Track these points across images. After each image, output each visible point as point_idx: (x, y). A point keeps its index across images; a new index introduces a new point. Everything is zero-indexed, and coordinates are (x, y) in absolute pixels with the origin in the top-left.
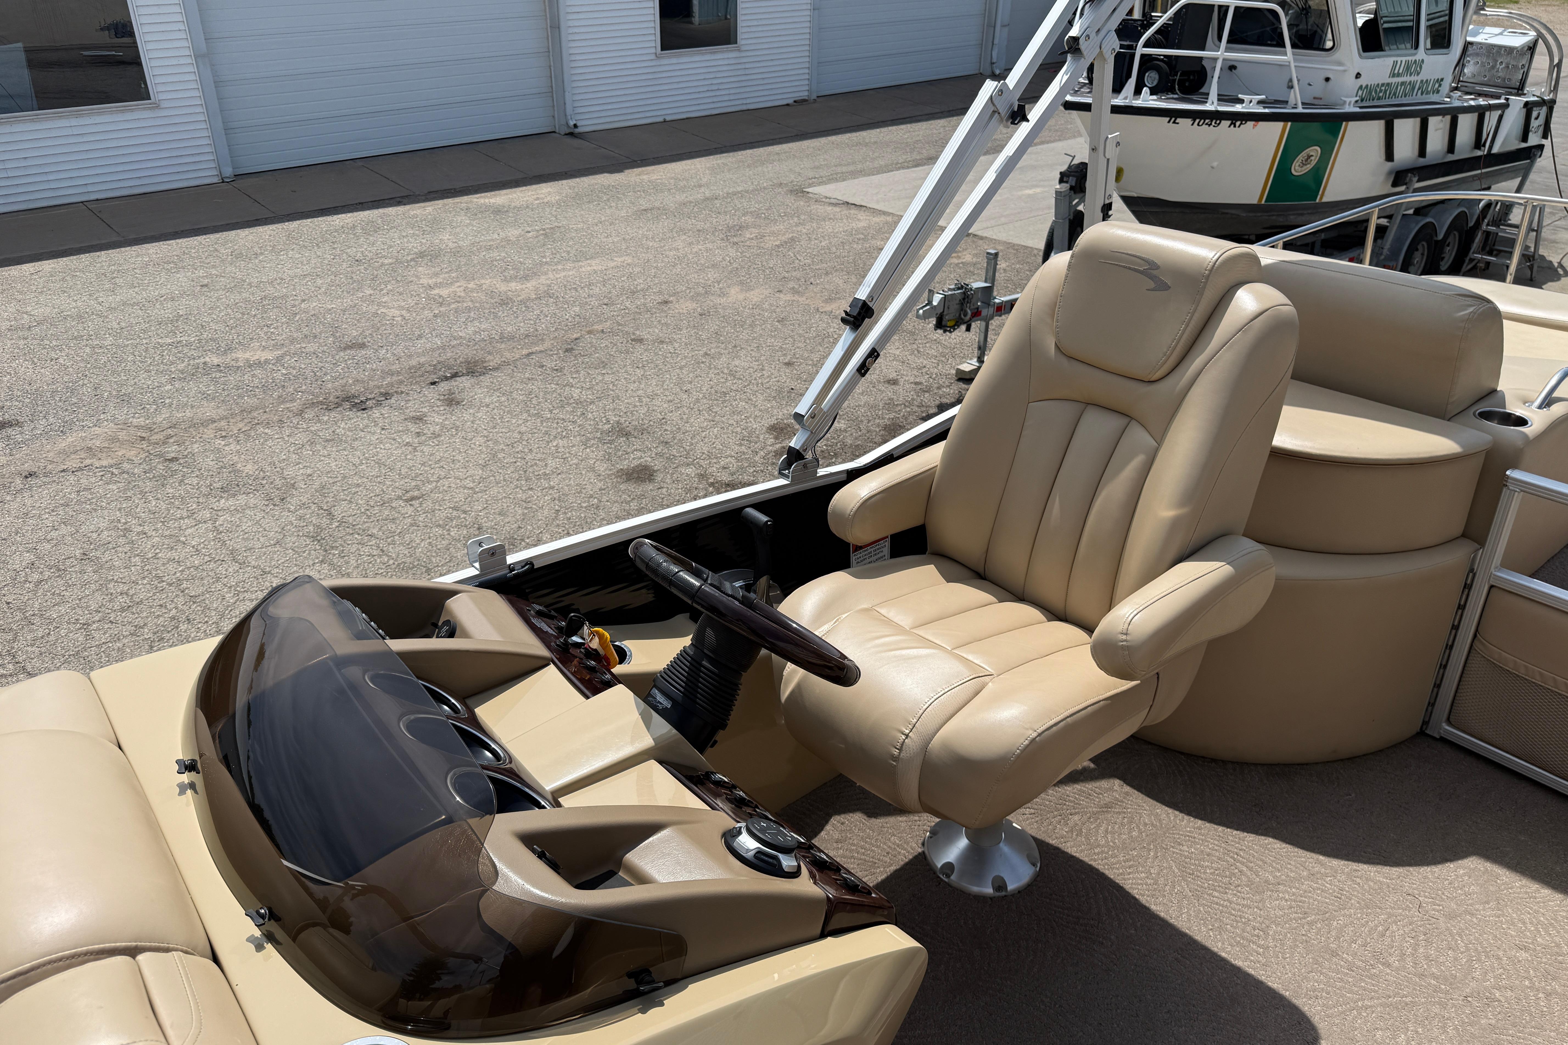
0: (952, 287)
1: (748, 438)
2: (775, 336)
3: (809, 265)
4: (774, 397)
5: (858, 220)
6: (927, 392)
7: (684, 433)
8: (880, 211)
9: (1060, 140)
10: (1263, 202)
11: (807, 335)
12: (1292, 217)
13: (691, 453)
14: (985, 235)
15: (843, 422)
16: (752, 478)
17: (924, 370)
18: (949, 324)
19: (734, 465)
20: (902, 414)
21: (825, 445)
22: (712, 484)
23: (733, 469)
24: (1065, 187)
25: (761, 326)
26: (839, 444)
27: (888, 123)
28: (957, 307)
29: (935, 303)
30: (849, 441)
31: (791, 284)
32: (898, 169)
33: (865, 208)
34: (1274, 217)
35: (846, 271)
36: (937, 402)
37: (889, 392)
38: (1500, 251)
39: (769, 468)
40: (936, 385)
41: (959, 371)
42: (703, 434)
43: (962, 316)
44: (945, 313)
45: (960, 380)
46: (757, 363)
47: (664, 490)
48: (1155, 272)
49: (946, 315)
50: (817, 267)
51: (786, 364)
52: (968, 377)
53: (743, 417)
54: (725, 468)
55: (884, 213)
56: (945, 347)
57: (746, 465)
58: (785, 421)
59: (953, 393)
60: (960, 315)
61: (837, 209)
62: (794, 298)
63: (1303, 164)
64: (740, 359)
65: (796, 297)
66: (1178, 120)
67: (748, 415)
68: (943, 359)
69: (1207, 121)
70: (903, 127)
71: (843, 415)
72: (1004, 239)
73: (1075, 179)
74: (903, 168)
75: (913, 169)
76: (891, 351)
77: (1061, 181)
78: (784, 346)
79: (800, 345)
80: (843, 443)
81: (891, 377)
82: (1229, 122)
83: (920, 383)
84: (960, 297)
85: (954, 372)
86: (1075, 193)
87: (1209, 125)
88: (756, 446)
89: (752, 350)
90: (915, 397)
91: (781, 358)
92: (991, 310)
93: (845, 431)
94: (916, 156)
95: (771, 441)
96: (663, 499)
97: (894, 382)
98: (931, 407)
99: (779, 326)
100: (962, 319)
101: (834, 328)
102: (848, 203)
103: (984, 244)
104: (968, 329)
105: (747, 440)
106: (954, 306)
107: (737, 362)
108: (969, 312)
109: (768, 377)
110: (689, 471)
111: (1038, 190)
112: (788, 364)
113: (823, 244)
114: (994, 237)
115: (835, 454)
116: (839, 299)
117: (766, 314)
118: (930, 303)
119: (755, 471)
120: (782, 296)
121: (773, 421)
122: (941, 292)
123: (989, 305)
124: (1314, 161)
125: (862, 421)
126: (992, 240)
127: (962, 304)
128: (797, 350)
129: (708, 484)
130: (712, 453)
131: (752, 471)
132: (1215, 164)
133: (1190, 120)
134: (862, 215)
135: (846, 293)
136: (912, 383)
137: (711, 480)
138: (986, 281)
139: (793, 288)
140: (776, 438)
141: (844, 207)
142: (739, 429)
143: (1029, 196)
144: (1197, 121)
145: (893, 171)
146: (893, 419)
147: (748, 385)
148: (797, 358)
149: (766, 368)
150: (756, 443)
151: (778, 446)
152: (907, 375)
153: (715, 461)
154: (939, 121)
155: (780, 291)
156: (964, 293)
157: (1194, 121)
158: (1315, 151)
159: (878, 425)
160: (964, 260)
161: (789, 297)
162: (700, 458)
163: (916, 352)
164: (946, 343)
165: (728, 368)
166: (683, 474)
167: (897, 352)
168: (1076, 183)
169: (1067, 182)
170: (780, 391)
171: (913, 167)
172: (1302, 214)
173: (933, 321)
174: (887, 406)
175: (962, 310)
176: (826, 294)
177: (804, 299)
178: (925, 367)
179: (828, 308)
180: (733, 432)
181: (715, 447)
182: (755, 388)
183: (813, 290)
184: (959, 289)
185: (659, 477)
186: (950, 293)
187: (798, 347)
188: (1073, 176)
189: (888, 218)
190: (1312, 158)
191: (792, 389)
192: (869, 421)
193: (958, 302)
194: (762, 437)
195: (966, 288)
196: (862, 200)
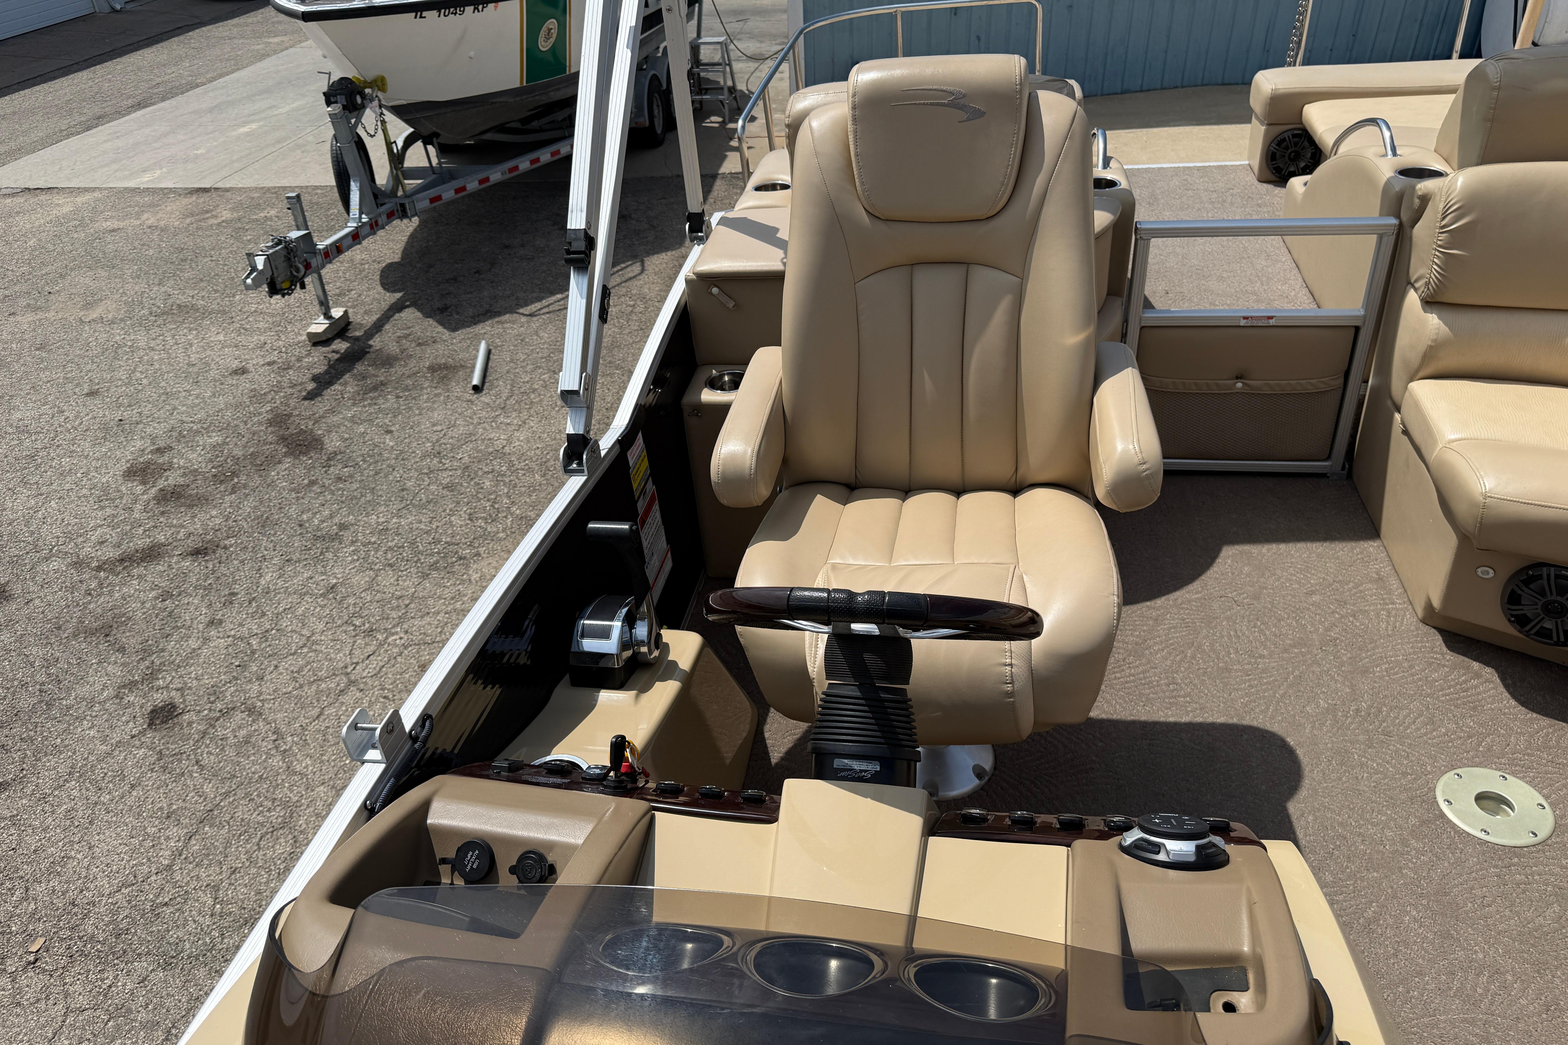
0: (270, 244)
1: (105, 496)
2: (46, 368)
3: (30, 273)
4: (105, 438)
5: (58, 205)
6: (288, 369)
7: (10, 524)
8: (79, 188)
9: (238, 69)
10: (525, 84)
11: (90, 353)
12: (552, 93)
13: (40, 543)
14: (228, 186)
15: (214, 434)
16: (148, 540)
17: (268, 347)
18: (286, 285)
19: (113, 535)
20: (278, 402)
21: (213, 467)
22: (99, 568)
23: (115, 540)
24: (336, 108)
25: (17, 362)
26: (229, 461)
27: (15, 87)
28: (285, 265)
29: (260, 267)
30: (238, 452)
31: (23, 302)
32: (68, 137)
33: (56, 190)
34: (538, 97)
35: (85, 267)
36: (309, 376)
37: (244, 384)
38: (707, 89)
39: (161, 519)
40: (293, 359)
41: (310, 335)
42: (40, 515)
43: (295, 274)
44: (275, 275)
45: (315, 344)
46: (48, 407)
47: (37, 602)
48: (962, 101)
49: (278, 276)
50: (43, 272)
51: (87, 395)
52: (324, 338)
53: (79, 475)
54: (103, 542)
55: (86, 190)
56: (273, 315)
57: (128, 528)
58: (141, 460)
59: (319, 360)
60: (291, 272)
61: (20, 200)
62: (38, 317)
63: (547, 38)
64: (19, 410)
65: (41, 315)
66: (424, 14)
67: (84, 470)
68: (280, 328)
69: (452, 10)
70: (37, 88)
71: (209, 426)
72: (253, 185)
73: (343, 97)
74: (73, 134)
75: (86, 133)
76: (212, 339)
77: (328, 103)
78: (69, 375)
79: (89, 367)
80: (233, 457)
81: (234, 366)
82: (472, 8)
83: (274, 362)
84: (284, 253)
85: (304, 337)
86: (350, 112)
87: (455, 14)
88: (124, 502)
89: (28, 394)
90: (279, 379)
91: (77, 390)
92: (319, 258)
93: (225, 443)
94: (78, 118)
95: (139, 489)
96: (43, 613)
97: (243, 371)
98: (305, 383)
99: (44, 355)
100: (295, 276)
101: (120, 335)
102: (29, 189)
103: (234, 196)
104: (303, 286)
105: (107, 500)
106: (282, 265)
107: (18, 415)
108: (301, 266)
109: (76, 417)
110: (55, 564)
111: (254, 126)
112: (92, 394)
113: (31, 243)
114: (240, 186)
115: (233, 473)
116: (101, 300)
117: (14, 346)
118: (254, 269)
119: (145, 531)
120: (19, 318)
121: (124, 466)
122: (261, 253)
123: (315, 253)
124: (554, 33)
125: (236, 426)
126: (240, 189)
127: (289, 259)
128: (90, 374)
129: (93, 569)
130: (70, 532)
131: (141, 532)
132: (472, 54)
133: (435, 12)
134: (58, 199)
135: (104, 291)
136: (263, 365)
137: (95, 564)
138: (299, 229)
139: (29, 305)
140: (144, 483)
141: (27, 196)
142: (84, 491)
143: (248, 134)
144: (443, 11)
145: (61, 141)
146: (271, 410)
147: (56, 436)
148: (98, 384)
149: (65, 408)
150: (121, 498)
151: (154, 491)
152: (252, 359)
153: (81, 539)
154: (80, 74)
155: (13, 314)
156: (286, 247)
157: (440, 11)
158: (552, 23)
159: (260, 423)
160: (224, 218)
161: (30, 317)
162: (57, 545)
163: (242, 331)
164: (270, 311)
165: (11, 426)
166: (48, 572)
167: (221, 337)
168: (347, 101)
169: (336, 102)
170: (105, 428)
171: (84, 131)
172: (559, 89)
173: (265, 288)
174: (254, 399)
175: (291, 266)
176: (79, 299)
177: (52, 313)
178: (265, 343)
179: (94, 315)
180: (79, 498)
181: (68, 524)
182: (68, 436)
183: (57, 301)
184: (277, 244)
185: (16, 589)
186: (271, 251)
187: (90, 371)
188: (340, 94)
189: (96, 195)
190: (552, 31)
191: (121, 420)
192: (246, 423)
193: (283, 259)
194: (123, 488)
195: (286, 242)
196: (46, 181)
